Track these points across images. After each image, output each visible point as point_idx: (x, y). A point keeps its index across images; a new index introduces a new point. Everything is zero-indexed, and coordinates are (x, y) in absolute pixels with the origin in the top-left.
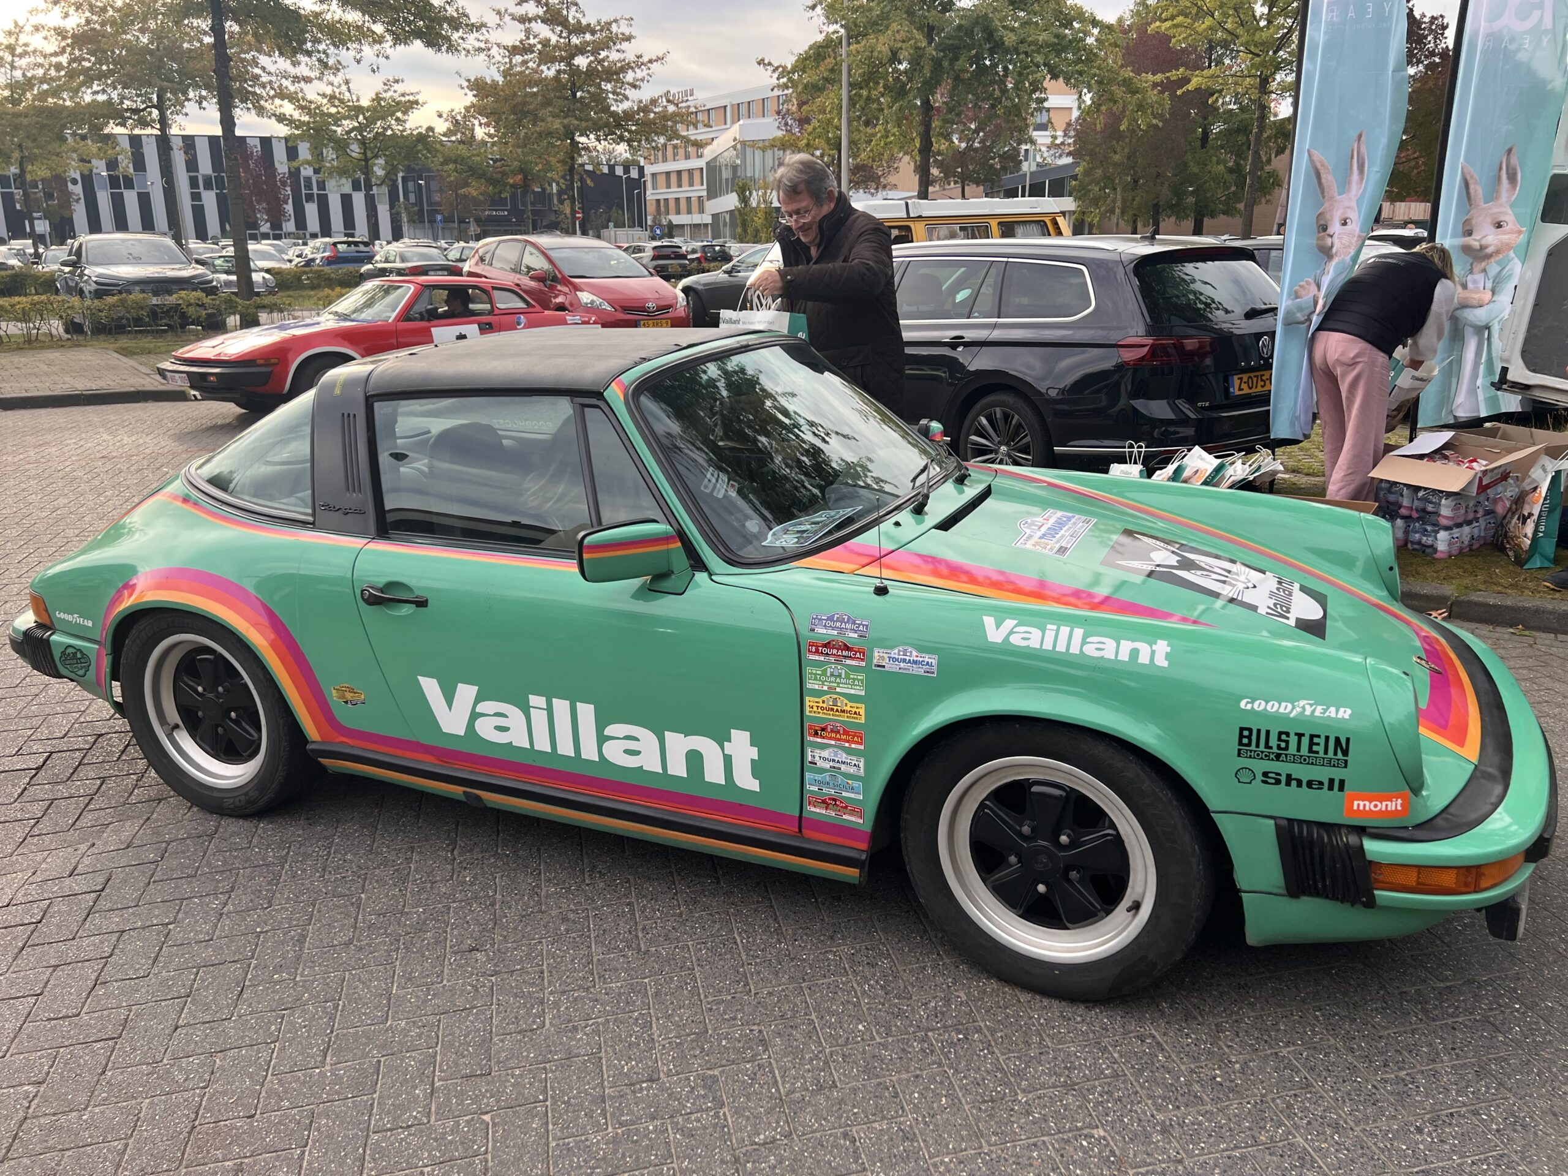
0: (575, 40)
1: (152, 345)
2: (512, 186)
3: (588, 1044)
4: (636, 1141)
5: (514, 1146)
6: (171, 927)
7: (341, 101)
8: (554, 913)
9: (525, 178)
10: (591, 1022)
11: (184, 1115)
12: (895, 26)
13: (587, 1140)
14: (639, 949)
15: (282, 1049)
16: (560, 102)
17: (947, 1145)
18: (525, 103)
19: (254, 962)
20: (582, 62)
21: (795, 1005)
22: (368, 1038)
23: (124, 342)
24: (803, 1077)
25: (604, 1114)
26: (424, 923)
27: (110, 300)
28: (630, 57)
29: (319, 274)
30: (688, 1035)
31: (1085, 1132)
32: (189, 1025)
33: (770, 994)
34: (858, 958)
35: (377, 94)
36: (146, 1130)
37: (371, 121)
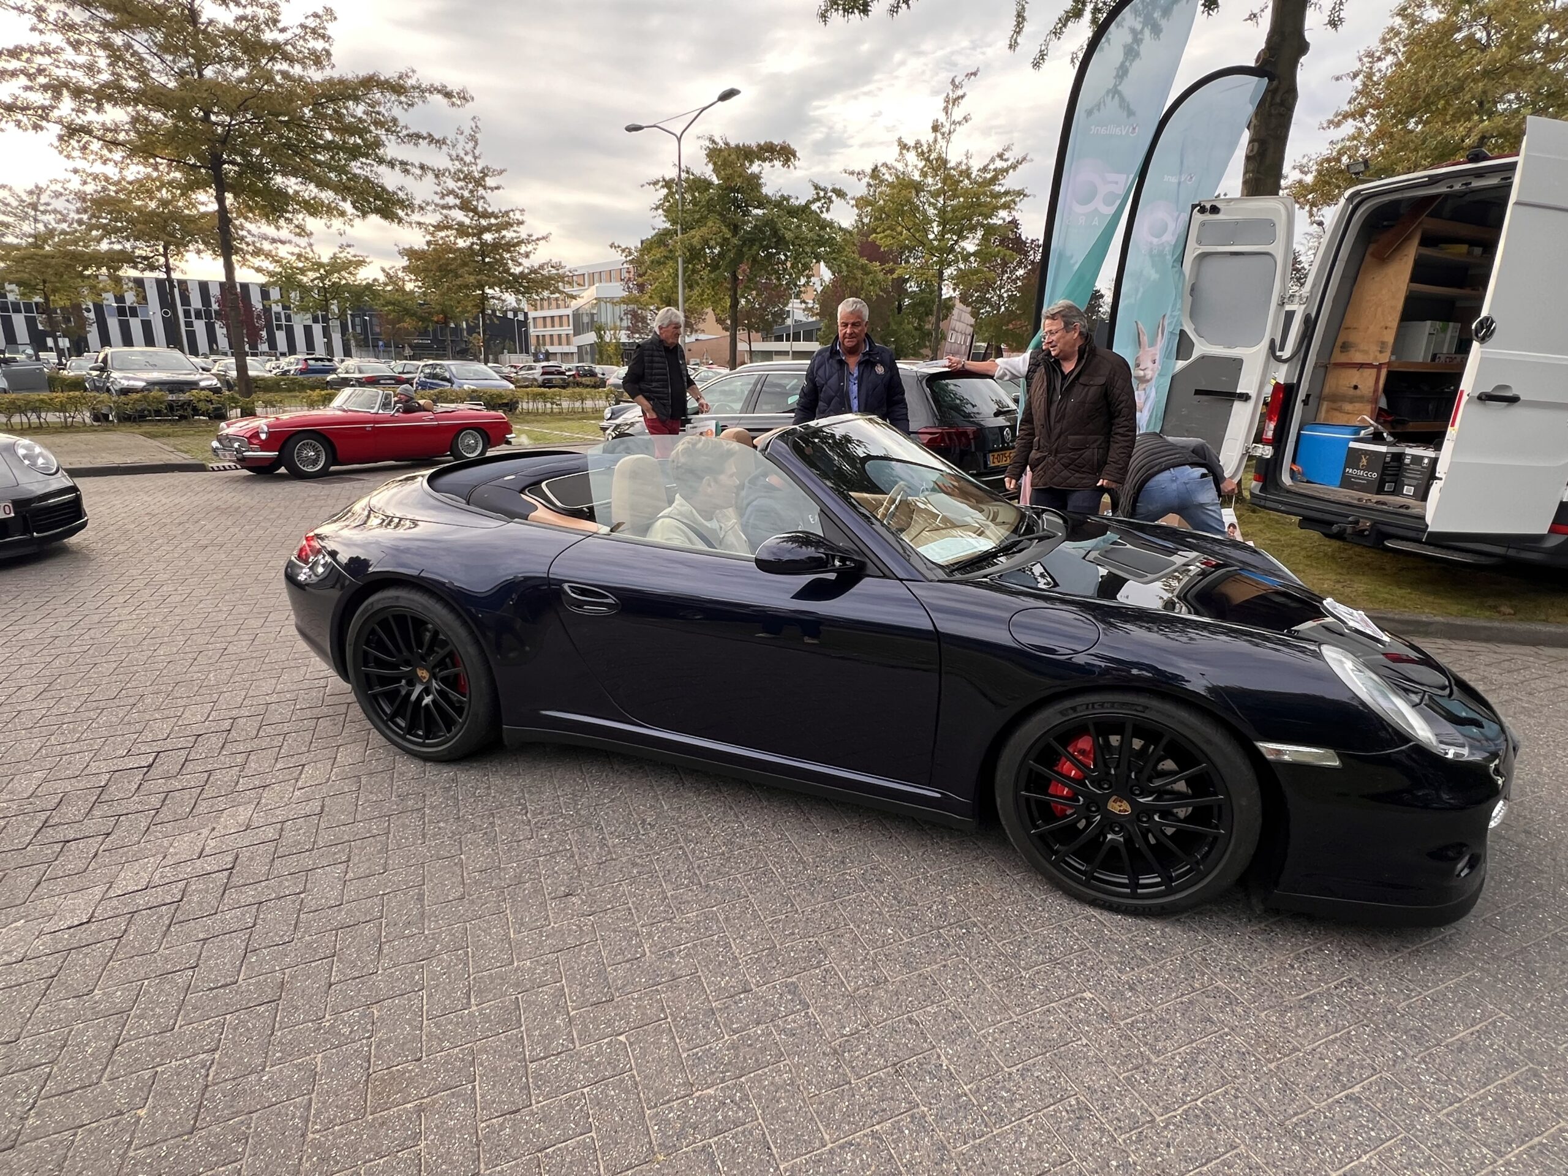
0: (484, 222)
1: (170, 431)
2: (437, 322)
3: (686, 966)
4: (751, 1045)
5: (653, 1060)
6: (302, 896)
7: (307, 259)
8: (624, 859)
9: (446, 317)
10: (682, 947)
11: (358, 1065)
12: (710, 224)
13: (711, 1048)
14: (700, 884)
15: (430, 996)
16: (475, 264)
17: (986, 1019)
18: (447, 265)
19: (384, 921)
20: (488, 237)
21: (835, 919)
22: (502, 979)
23: (147, 428)
24: (861, 976)
25: (717, 1024)
26: (521, 876)
27: (135, 396)
28: (524, 236)
29: (293, 382)
30: (763, 951)
31: (1079, 995)
32: (340, 982)
33: (813, 911)
34: (868, 877)
35: (335, 254)
36: (326, 1083)
37: (329, 273)
